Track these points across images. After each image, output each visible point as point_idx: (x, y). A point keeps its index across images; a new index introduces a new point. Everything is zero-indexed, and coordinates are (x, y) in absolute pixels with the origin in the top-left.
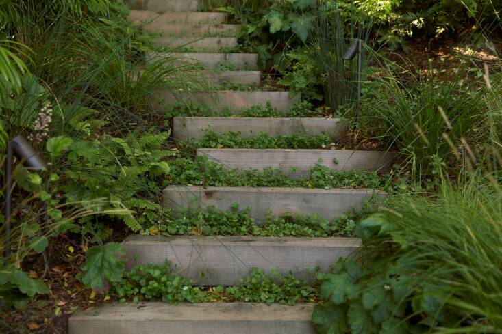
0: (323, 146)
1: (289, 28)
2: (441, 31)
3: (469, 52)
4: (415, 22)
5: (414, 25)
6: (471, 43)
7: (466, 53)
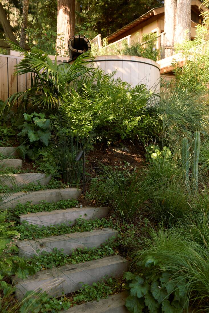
0: (76, 206)
1: (39, 139)
2: (110, 143)
3: (119, 151)
4: (98, 138)
5: (97, 139)
6: (119, 148)
7: (118, 152)
